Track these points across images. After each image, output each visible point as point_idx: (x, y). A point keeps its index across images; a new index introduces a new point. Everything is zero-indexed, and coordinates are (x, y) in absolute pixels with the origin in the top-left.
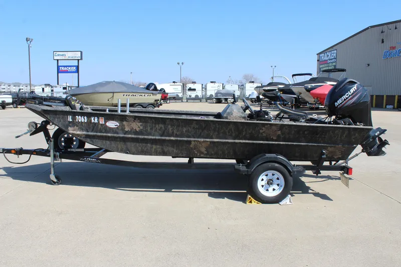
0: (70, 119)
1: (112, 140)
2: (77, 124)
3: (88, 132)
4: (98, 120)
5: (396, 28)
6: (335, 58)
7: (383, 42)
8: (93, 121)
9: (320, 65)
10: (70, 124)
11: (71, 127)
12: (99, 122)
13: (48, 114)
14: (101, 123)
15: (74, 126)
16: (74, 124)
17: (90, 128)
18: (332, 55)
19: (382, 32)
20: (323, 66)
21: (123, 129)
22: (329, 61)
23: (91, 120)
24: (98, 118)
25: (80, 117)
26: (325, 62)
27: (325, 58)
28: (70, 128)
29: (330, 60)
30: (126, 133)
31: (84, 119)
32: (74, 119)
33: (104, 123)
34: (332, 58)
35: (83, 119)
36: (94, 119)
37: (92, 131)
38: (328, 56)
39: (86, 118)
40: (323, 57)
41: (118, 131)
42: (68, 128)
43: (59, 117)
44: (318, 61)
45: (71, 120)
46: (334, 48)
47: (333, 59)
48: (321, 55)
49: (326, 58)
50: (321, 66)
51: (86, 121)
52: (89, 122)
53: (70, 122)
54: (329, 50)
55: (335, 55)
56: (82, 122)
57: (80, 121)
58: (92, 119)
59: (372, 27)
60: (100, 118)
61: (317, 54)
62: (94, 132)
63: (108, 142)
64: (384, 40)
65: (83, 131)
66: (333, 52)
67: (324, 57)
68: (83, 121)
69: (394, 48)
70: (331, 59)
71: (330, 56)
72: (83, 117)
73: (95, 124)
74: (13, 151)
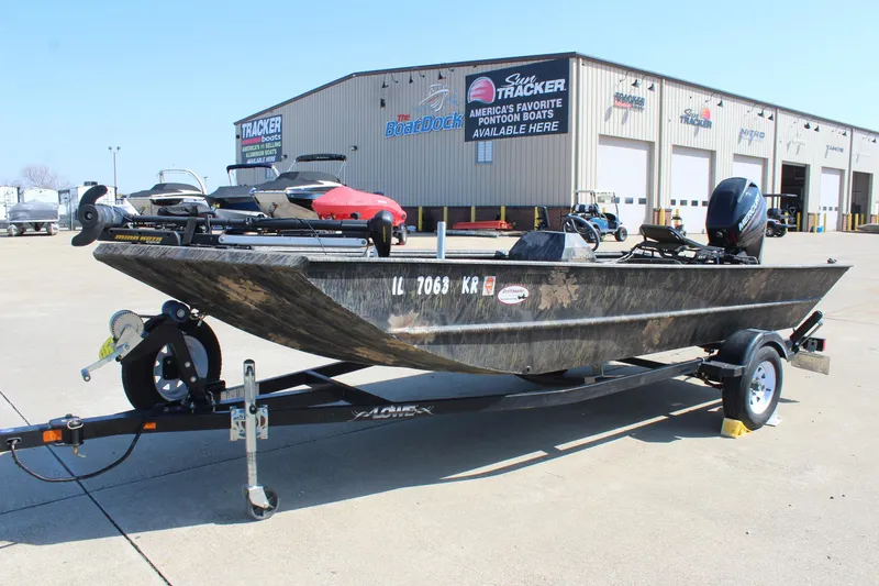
0: (397, 287)
1: (503, 342)
2: (418, 302)
3: (445, 324)
4: (480, 287)
5: (411, 81)
6: (278, 133)
7: (383, 104)
8: (465, 288)
9: (243, 146)
10: (397, 306)
11: (396, 314)
12: (480, 291)
13: (323, 276)
14: (485, 293)
15: (406, 310)
16: (406, 303)
17: (451, 311)
18: (272, 126)
19: (384, 86)
20: (251, 148)
21: (534, 306)
22: (264, 139)
23: (461, 286)
24: (481, 279)
25: (429, 279)
26: (255, 140)
27: (254, 133)
28: (393, 319)
29: (266, 136)
30: (539, 315)
31: (442, 284)
32: (409, 287)
33: (492, 293)
34: (272, 131)
35: (437, 285)
36: (469, 285)
37: (456, 322)
38: (261, 127)
39: (446, 280)
40: (249, 131)
41: (521, 312)
42: (388, 316)
43: (361, 287)
44: (238, 137)
45: (400, 292)
46: (276, 112)
47: (273, 134)
48: (244, 126)
49: (256, 132)
50: (245, 149)
51: (445, 291)
52: (455, 293)
53: (396, 299)
54: (264, 116)
55: (278, 126)
56: (434, 296)
57: (428, 292)
58: (465, 282)
59: (358, 74)
60: (486, 278)
61: (235, 124)
62: (463, 323)
63: (491, 348)
64: (386, 102)
65: (430, 325)
66: (272, 120)
67: (253, 131)
68: (436, 292)
69: (406, 117)
70: (270, 135)
71: (266, 127)
72: (438, 279)
73: (468, 297)
74: (50, 436)
